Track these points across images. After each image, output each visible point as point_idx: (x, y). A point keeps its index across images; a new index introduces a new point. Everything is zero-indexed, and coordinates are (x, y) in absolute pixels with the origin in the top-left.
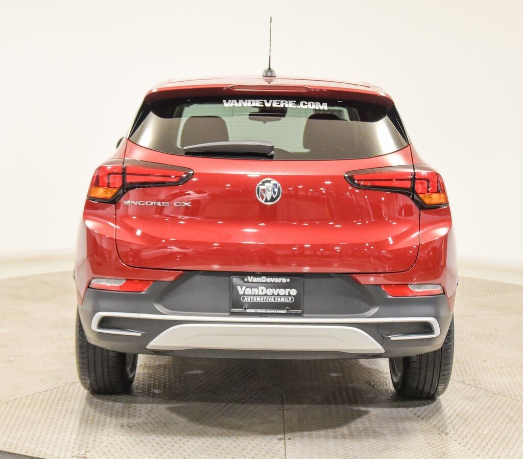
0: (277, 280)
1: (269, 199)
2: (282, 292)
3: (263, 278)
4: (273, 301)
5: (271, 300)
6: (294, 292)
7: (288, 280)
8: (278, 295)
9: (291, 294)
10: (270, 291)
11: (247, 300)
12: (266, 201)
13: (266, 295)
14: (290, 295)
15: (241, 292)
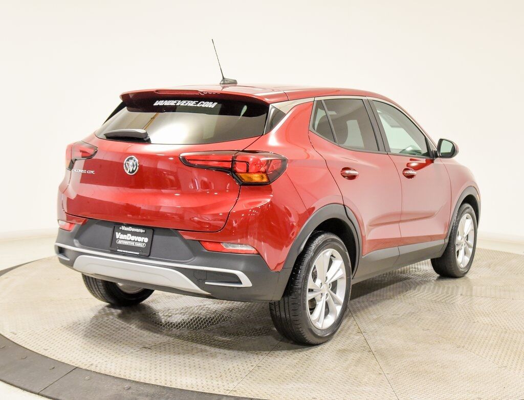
0: (138, 230)
1: (131, 171)
2: (140, 239)
3: (130, 227)
4: (133, 245)
5: (132, 244)
6: (146, 240)
7: (144, 231)
8: (137, 241)
9: (145, 241)
10: (133, 238)
11: (120, 242)
12: (129, 172)
13: (130, 240)
14: (143, 242)
15: (117, 237)
